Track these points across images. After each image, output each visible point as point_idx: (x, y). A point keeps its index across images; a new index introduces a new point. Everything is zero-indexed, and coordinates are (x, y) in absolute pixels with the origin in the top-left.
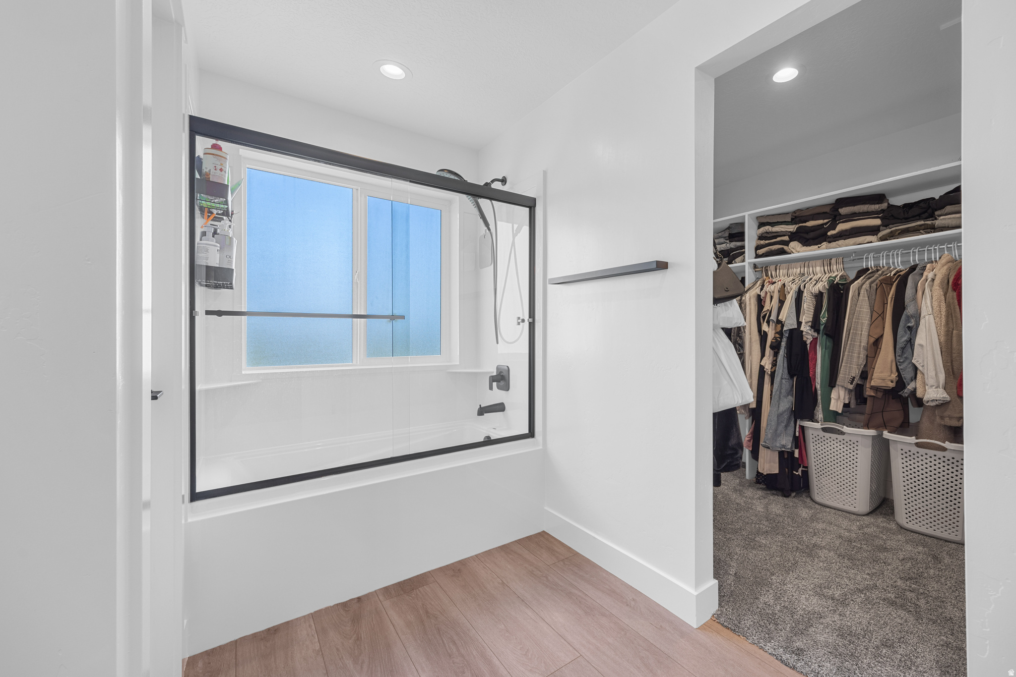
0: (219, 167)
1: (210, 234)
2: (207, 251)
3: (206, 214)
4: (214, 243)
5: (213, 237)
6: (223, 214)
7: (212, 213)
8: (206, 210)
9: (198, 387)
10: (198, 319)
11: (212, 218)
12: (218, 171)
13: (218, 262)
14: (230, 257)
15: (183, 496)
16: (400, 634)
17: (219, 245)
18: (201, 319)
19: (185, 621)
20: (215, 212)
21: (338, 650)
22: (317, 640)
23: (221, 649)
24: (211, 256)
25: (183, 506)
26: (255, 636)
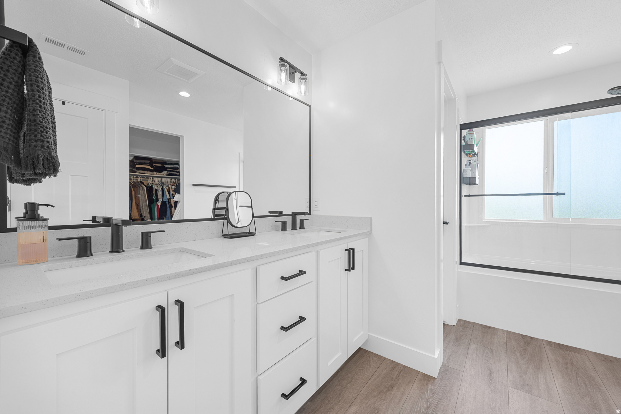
0: (471, 138)
1: (468, 165)
2: (467, 172)
3: (468, 155)
4: (469, 168)
5: (469, 166)
6: (474, 154)
7: (470, 155)
8: (468, 154)
9: (462, 225)
10: (462, 198)
11: (470, 156)
12: (471, 140)
13: (470, 175)
14: (475, 172)
15: (456, 262)
16: (550, 361)
17: (471, 169)
18: (464, 198)
19: (457, 305)
20: (471, 154)
21: (514, 347)
22: (506, 339)
23: (469, 322)
24: (468, 174)
25: (456, 265)
26: (481, 325)
